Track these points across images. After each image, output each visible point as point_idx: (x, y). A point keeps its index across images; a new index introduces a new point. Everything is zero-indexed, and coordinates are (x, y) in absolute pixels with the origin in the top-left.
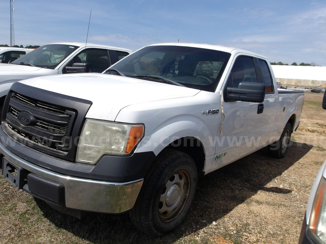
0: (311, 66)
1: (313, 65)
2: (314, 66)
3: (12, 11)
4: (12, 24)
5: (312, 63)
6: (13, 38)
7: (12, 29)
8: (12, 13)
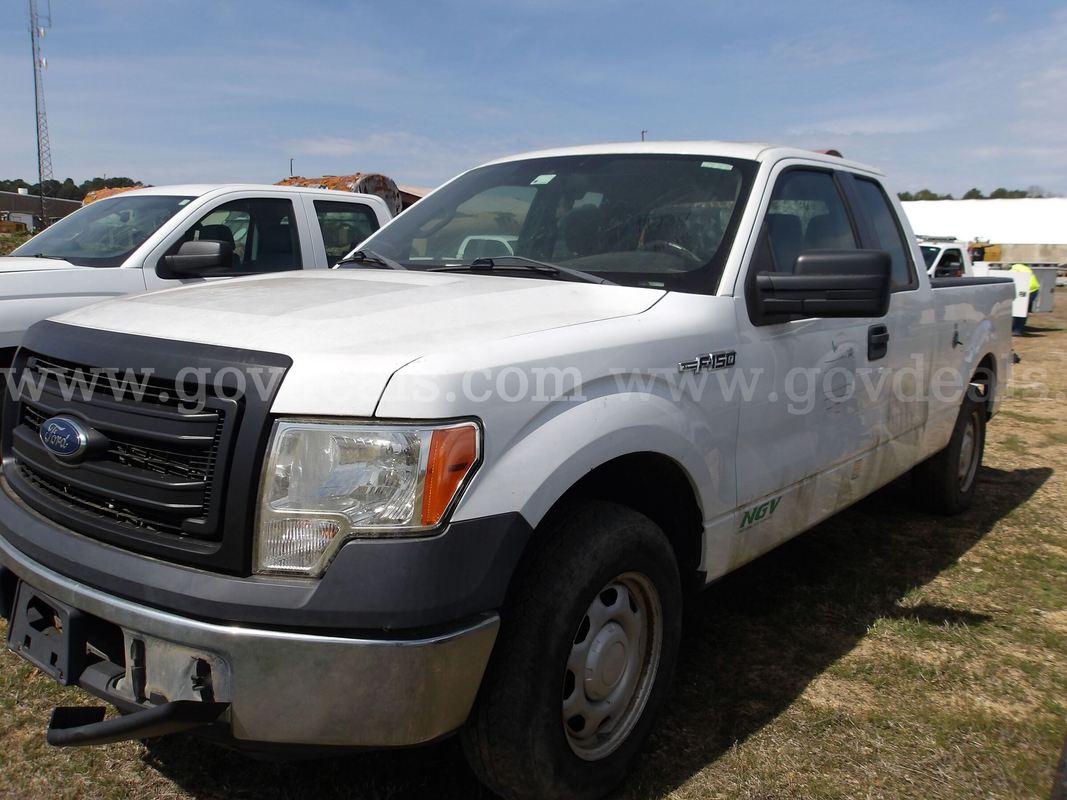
0: (1030, 197)
1: (1035, 194)
2: (1040, 197)
3: (38, 67)
4: (40, 110)
5: (1032, 187)
6: (45, 155)
7: (43, 128)
8: (38, 73)
